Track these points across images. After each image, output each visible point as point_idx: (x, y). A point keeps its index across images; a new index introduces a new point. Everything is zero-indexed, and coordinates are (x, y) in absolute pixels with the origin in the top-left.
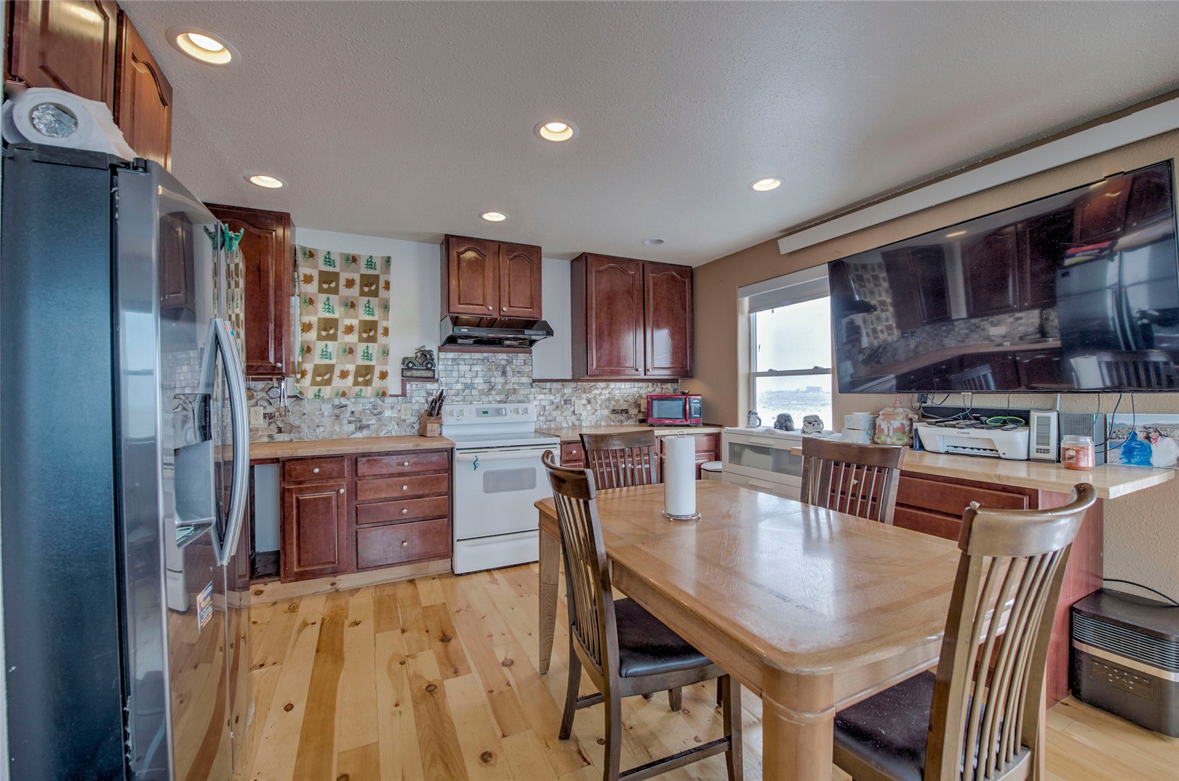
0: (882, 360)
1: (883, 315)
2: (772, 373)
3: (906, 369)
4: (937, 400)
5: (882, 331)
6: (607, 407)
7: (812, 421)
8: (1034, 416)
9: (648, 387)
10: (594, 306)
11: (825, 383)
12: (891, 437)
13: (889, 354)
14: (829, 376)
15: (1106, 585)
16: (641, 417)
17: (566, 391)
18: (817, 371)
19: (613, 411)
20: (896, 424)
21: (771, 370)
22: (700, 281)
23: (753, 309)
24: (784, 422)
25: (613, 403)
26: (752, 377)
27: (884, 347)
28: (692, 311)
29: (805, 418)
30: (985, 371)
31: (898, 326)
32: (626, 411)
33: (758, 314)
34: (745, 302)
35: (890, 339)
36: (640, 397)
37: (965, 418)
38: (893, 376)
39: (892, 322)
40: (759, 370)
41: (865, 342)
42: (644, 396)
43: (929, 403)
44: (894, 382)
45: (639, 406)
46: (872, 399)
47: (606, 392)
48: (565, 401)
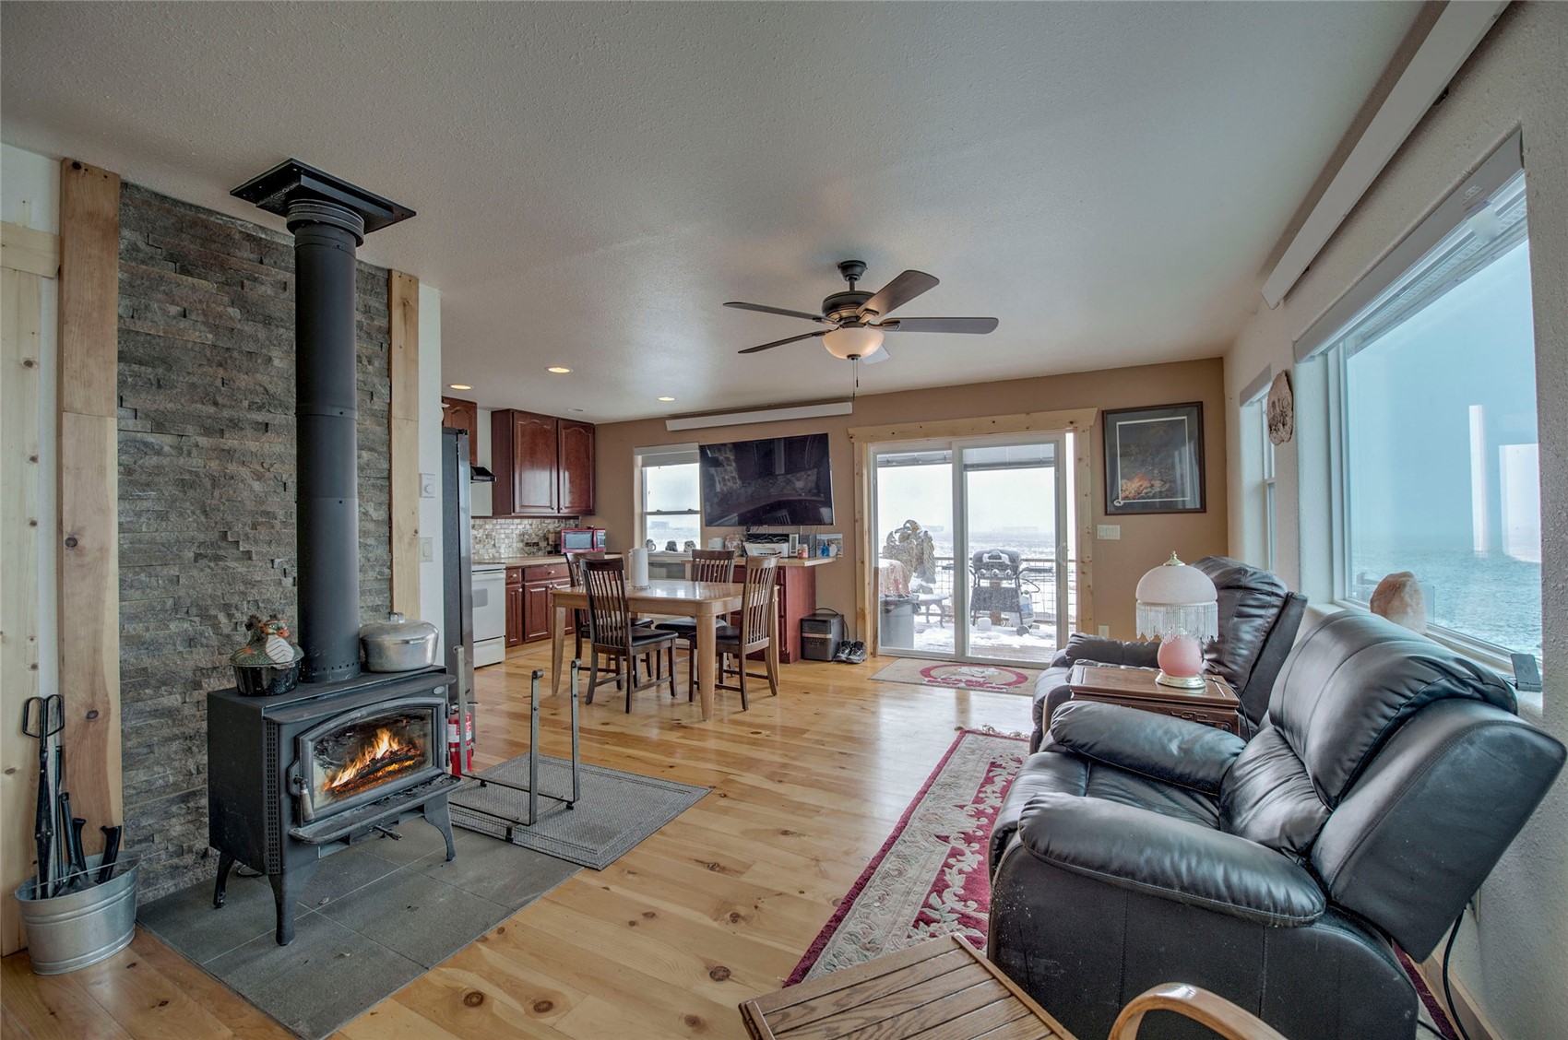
0: (729, 502)
1: (729, 468)
2: (659, 513)
3: (743, 510)
4: (755, 530)
5: (729, 480)
6: (522, 541)
7: (689, 544)
8: (791, 536)
9: (554, 523)
10: (519, 455)
11: (695, 521)
12: (732, 546)
13: (734, 498)
14: (699, 516)
15: (817, 612)
16: (549, 549)
17: (487, 527)
18: (690, 512)
19: (527, 544)
20: (735, 543)
21: (658, 511)
22: (600, 435)
23: (644, 465)
24: (671, 546)
25: (526, 537)
26: (644, 515)
27: (731, 492)
28: (594, 461)
29: (686, 543)
30: (784, 513)
31: (740, 478)
32: (537, 544)
33: (648, 468)
34: (639, 459)
35: (735, 487)
36: (549, 531)
37: (766, 538)
38: (736, 514)
39: (735, 474)
40: (649, 511)
41: (718, 488)
42: (552, 530)
43: (751, 532)
44: (737, 518)
45: (547, 539)
46: (723, 530)
47: (520, 527)
48: (487, 535)
